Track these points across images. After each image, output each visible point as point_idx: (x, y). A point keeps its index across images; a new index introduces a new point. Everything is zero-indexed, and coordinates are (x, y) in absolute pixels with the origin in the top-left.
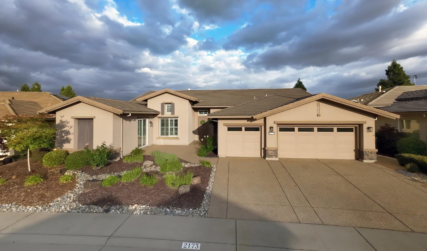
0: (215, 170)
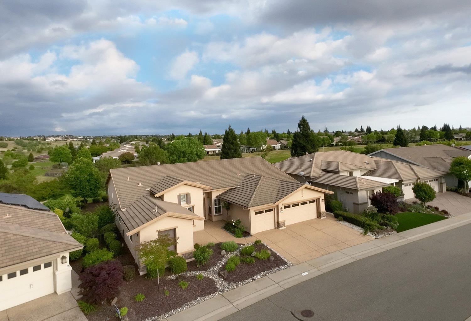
0: (265, 244)
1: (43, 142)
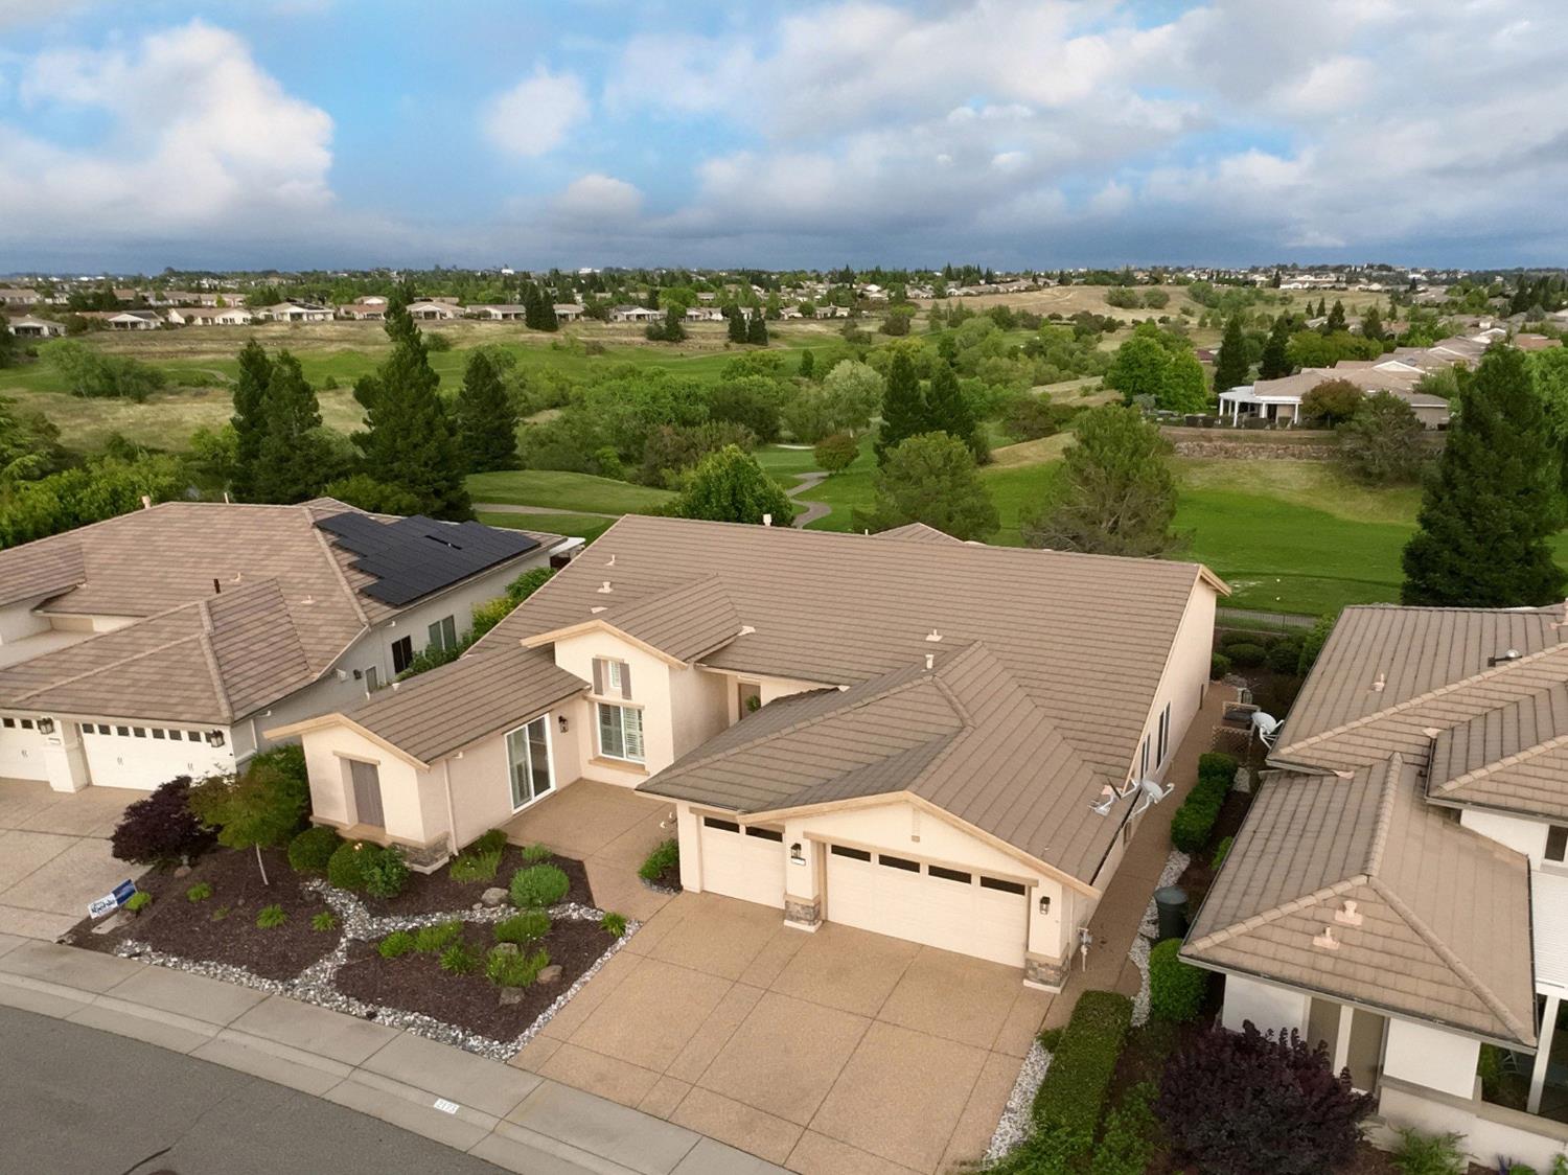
0: (622, 943)
1: (1268, 292)
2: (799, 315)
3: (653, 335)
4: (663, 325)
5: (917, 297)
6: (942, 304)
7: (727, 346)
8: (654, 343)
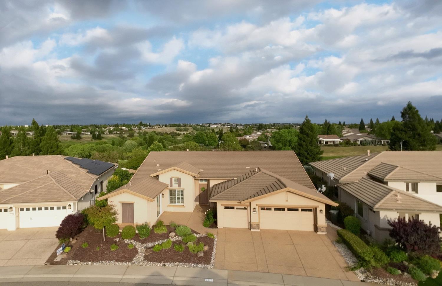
0: (216, 240)
1: (208, 128)
2: (108, 133)
3: (73, 138)
4: (76, 136)
5: (135, 129)
6: (141, 131)
7: (92, 140)
8: (73, 140)
